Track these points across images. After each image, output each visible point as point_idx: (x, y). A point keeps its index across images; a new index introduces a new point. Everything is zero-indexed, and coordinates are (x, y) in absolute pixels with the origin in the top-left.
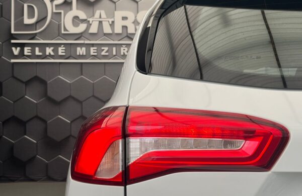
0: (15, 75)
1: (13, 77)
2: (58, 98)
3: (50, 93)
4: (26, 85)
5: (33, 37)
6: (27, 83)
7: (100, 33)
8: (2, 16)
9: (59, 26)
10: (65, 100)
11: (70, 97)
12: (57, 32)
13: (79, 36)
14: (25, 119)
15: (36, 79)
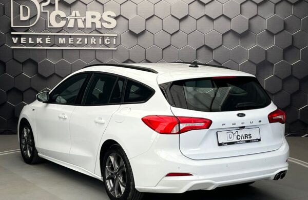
0: (15, 58)
1: (13, 59)
2: (46, 75)
3: (40, 72)
4: (23, 65)
5: (27, 30)
6: (24, 64)
7: (76, 28)
8: (4, 14)
9: (46, 22)
10: (51, 76)
11: (54, 74)
12: (44, 26)
13: (60, 30)
14: (22, 89)
15: (30, 61)
